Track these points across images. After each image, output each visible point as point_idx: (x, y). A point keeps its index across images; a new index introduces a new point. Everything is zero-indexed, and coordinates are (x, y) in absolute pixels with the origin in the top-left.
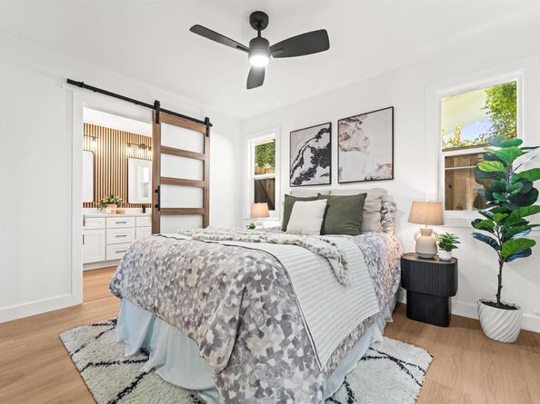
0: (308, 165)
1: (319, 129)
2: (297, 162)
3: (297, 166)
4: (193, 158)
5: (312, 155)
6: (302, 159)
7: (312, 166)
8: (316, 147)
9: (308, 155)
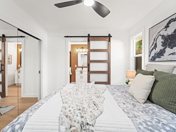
0: (160, 47)
1: (168, 21)
2: (153, 46)
3: (153, 49)
4: (103, 51)
5: (163, 41)
6: (156, 44)
7: (162, 48)
8: (165, 34)
9: (160, 41)
